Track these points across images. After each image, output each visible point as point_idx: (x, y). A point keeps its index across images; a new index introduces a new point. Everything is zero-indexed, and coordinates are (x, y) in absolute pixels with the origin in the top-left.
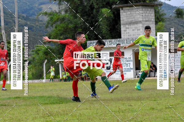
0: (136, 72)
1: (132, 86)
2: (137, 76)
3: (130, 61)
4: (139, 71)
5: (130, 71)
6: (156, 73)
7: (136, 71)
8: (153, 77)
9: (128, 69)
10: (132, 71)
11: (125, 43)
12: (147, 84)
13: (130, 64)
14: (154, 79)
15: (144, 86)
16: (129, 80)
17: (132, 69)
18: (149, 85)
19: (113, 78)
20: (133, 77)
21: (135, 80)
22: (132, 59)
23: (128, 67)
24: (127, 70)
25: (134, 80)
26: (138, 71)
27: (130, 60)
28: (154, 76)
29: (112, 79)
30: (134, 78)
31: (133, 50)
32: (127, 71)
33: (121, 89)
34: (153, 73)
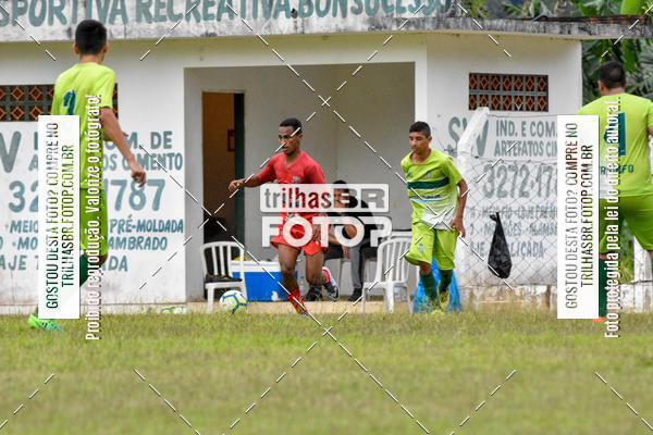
0: (208, 252)
1: (175, 363)
2: (211, 287)
3: (162, 159)
4: (229, 244)
5: (161, 244)
6: (368, 265)
7: (213, 245)
8: (344, 298)
9: (141, 227)
10: (177, 241)
11: (131, 14)
12: (298, 353)
13: (160, 184)
14: (355, 316)
15: (271, 366)
16: (150, 315)
17: (180, 228)
18: (316, 363)
19: (20, 295)
20: (183, 297)
21: (201, 316)
22: (178, 145)
23: (147, 214)
24: (135, 234)
25: (191, 317)
26: (221, 244)
27: (161, 151)
28: (350, 291)
29: (13, 302)
30: (192, 299)
31: (190, 73)
32: (135, 243)
33: (90, 387)
34: (347, 266)
